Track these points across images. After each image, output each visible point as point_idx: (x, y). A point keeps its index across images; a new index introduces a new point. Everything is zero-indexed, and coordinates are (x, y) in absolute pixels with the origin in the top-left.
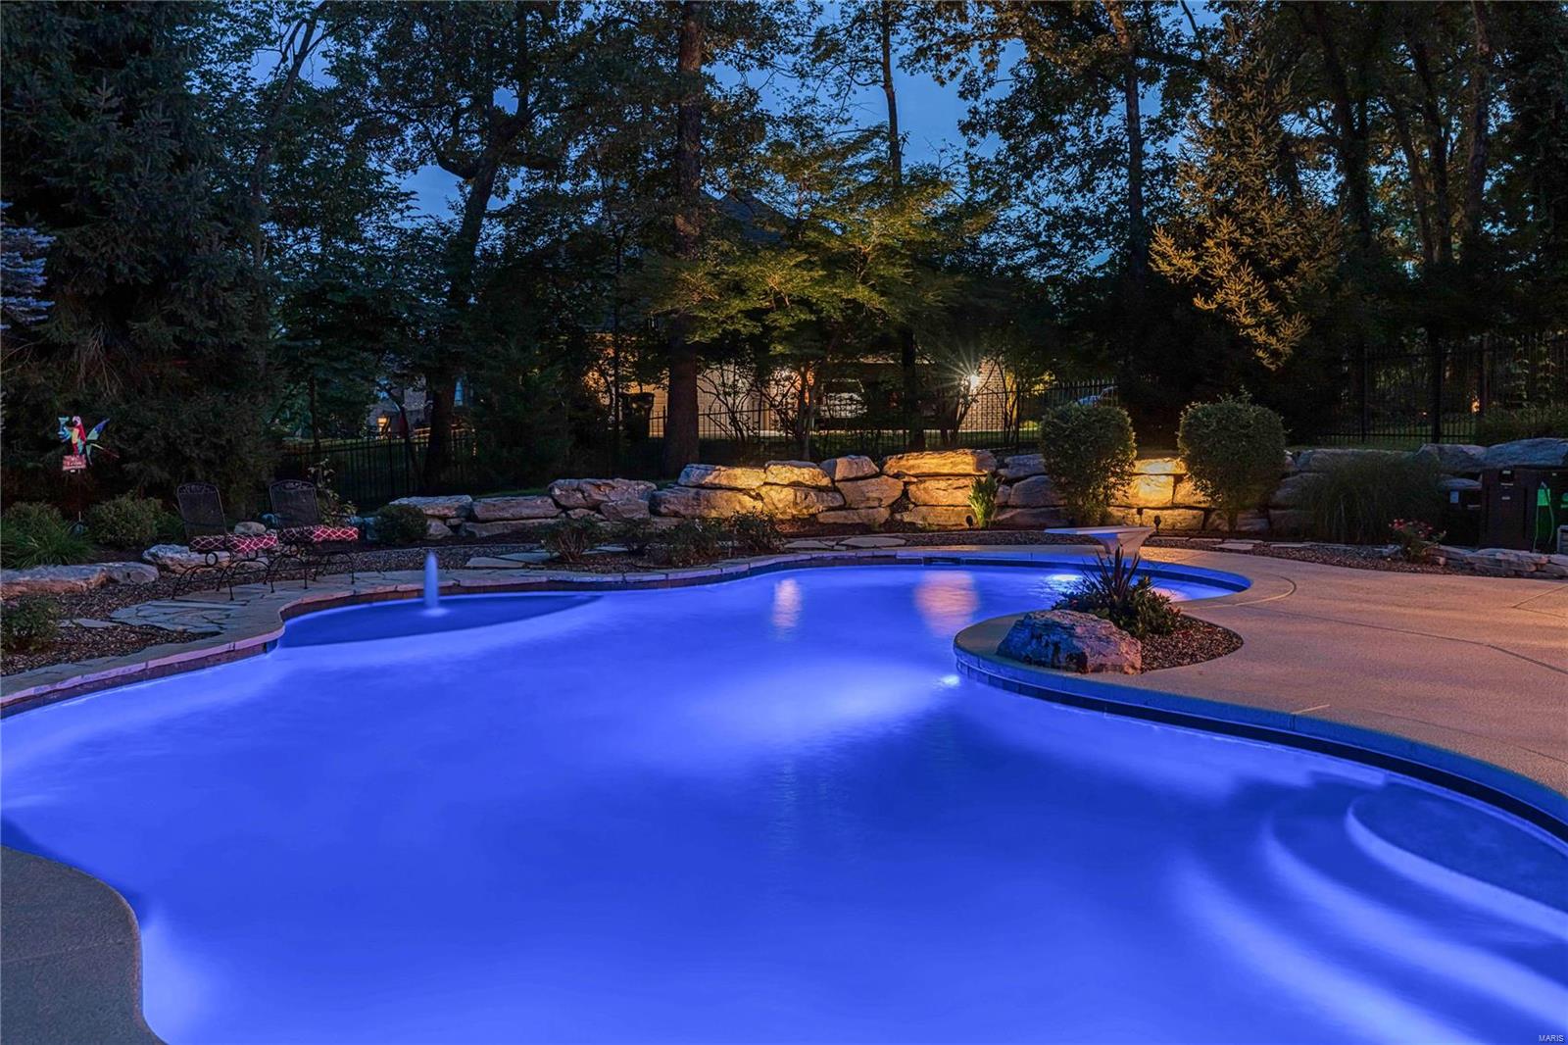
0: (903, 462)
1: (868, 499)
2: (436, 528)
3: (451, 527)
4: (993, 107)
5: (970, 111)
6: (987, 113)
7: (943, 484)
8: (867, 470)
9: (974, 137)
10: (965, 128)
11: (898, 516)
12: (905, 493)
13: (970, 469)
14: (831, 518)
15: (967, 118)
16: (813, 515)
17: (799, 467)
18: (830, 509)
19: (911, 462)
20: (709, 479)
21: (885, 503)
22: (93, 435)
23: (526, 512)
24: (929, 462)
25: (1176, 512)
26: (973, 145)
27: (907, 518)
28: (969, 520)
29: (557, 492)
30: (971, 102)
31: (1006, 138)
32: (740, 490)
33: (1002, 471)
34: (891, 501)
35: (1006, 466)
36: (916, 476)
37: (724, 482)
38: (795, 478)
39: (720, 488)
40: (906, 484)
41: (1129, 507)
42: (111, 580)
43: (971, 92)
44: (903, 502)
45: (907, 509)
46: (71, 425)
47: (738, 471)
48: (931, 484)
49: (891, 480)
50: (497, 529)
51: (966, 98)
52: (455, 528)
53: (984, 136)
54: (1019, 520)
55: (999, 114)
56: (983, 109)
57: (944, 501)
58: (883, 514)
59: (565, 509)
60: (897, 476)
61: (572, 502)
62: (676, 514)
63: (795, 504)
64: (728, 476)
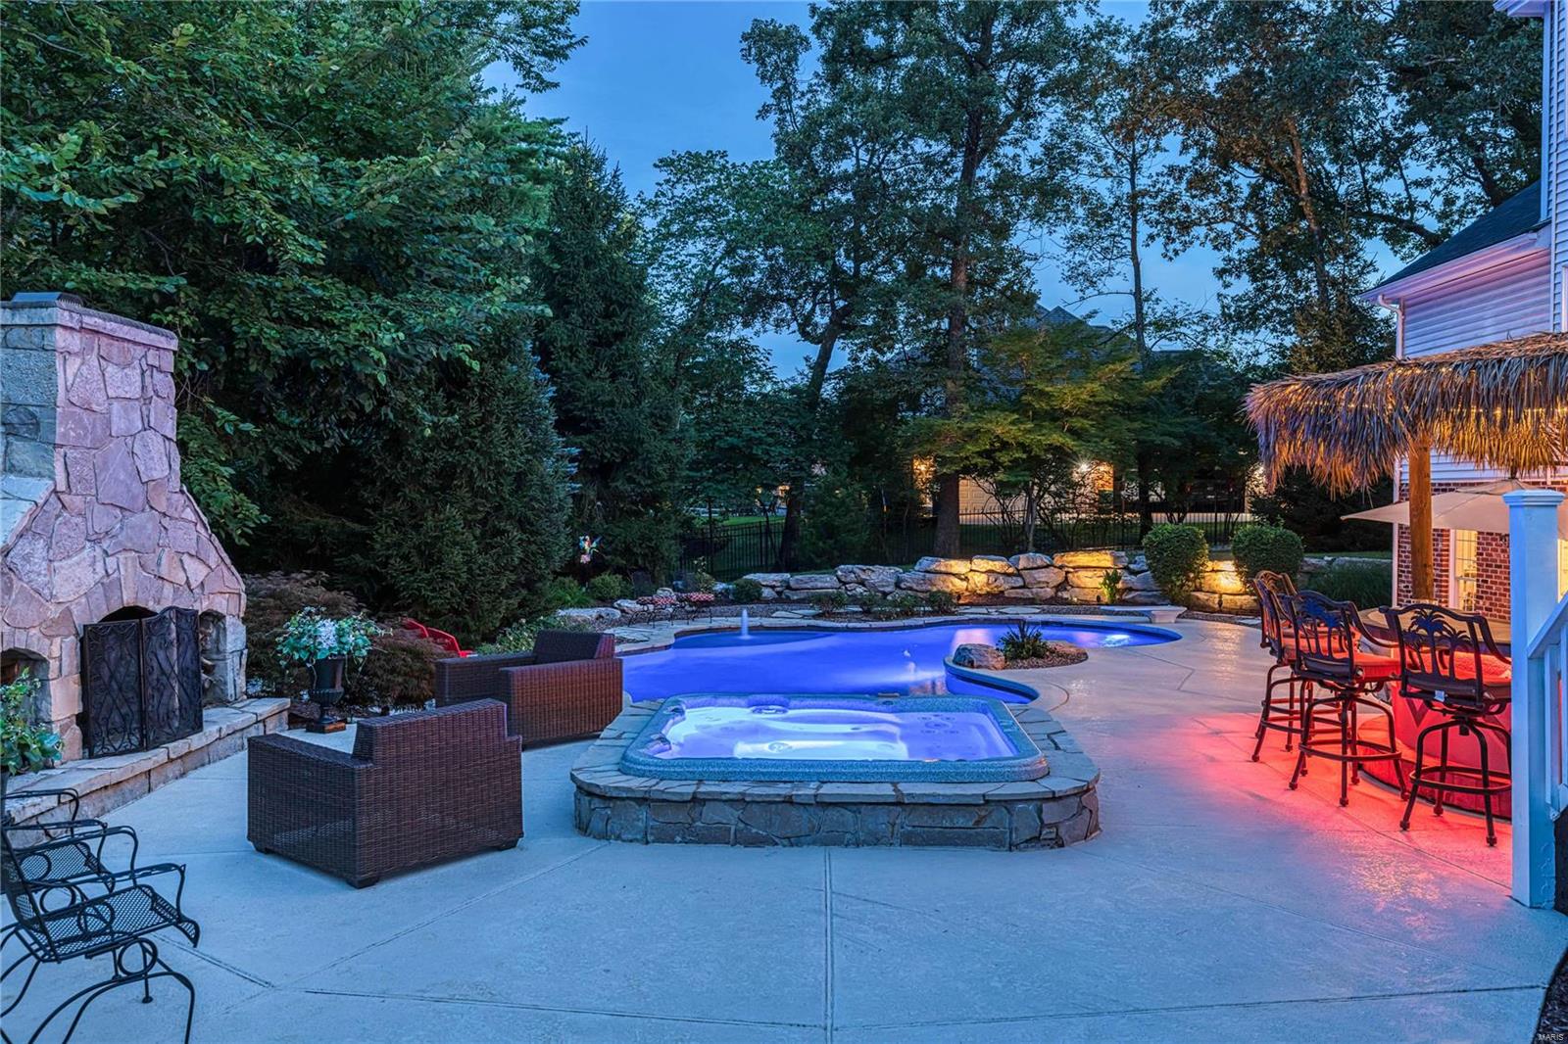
0: (1065, 558)
1: (1039, 582)
2: (767, 593)
3: (777, 593)
4: (1244, 255)
5: (1224, 260)
6: (1240, 260)
7: (1090, 573)
8: (1039, 563)
9: (1228, 279)
10: (1221, 273)
11: (1060, 594)
12: (1066, 578)
13: (1109, 564)
14: (1013, 593)
15: (1221, 265)
16: (1002, 592)
17: (993, 560)
18: (1013, 588)
19: (1070, 559)
20: (933, 567)
21: (1051, 585)
22: (594, 545)
23: (820, 585)
24: (1082, 558)
25: (1243, 597)
26: (1227, 286)
27: (1065, 595)
28: (1098, 598)
29: (839, 573)
30: (1225, 253)
31: (1254, 280)
32: (954, 575)
33: (1131, 566)
34: (1055, 584)
35: (1135, 562)
36: (1074, 568)
37: (943, 569)
38: (989, 568)
39: (941, 573)
40: (1067, 573)
41: (1214, 592)
42: (600, 616)
43: (1224, 245)
44: (1064, 585)
45: (1065, 589)
46: (585, 540)
47: (953, 562)
48: (1082, 573)
49: (1056, 570)
50: (802, 595)
51: (1219, 250)
52: (779, 593)
53: (1239, 277)
54: (1139, 599)
55: (1249, 262)
56: (1237, 257)
57: (1089, 585)
58: (1049, 592)
59: (845, 583)
60: (1061, 567)
61: (848, 580)
62: (911, 589)
63: (988, 584)
64: (946, 566)
